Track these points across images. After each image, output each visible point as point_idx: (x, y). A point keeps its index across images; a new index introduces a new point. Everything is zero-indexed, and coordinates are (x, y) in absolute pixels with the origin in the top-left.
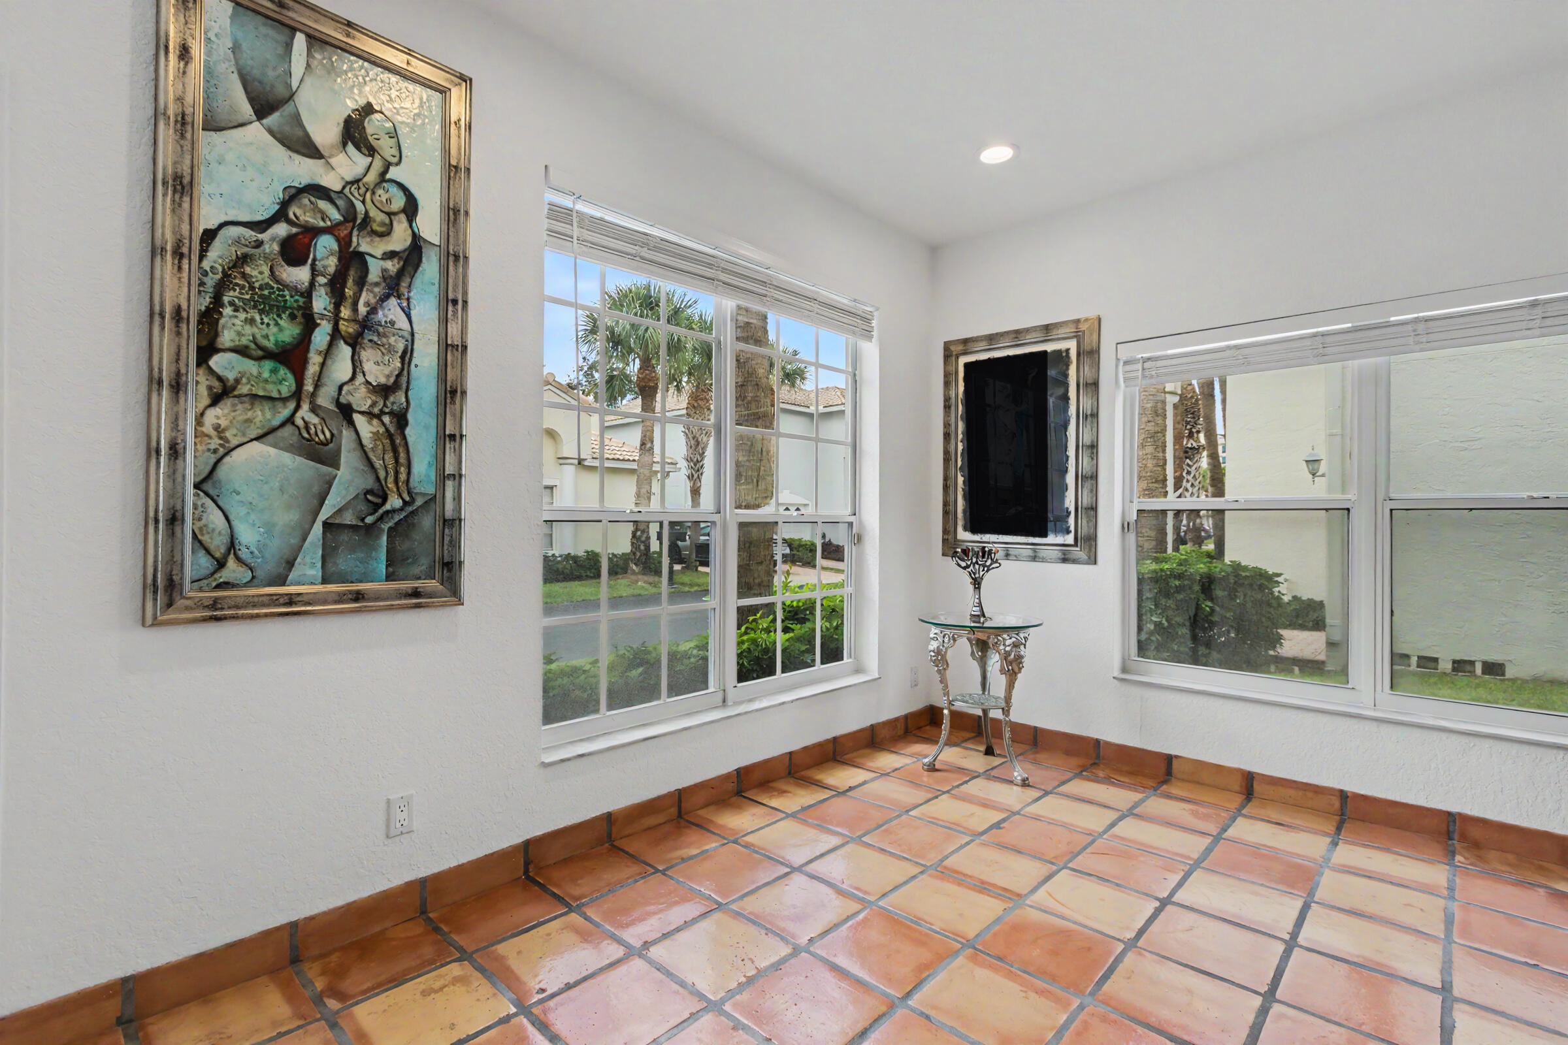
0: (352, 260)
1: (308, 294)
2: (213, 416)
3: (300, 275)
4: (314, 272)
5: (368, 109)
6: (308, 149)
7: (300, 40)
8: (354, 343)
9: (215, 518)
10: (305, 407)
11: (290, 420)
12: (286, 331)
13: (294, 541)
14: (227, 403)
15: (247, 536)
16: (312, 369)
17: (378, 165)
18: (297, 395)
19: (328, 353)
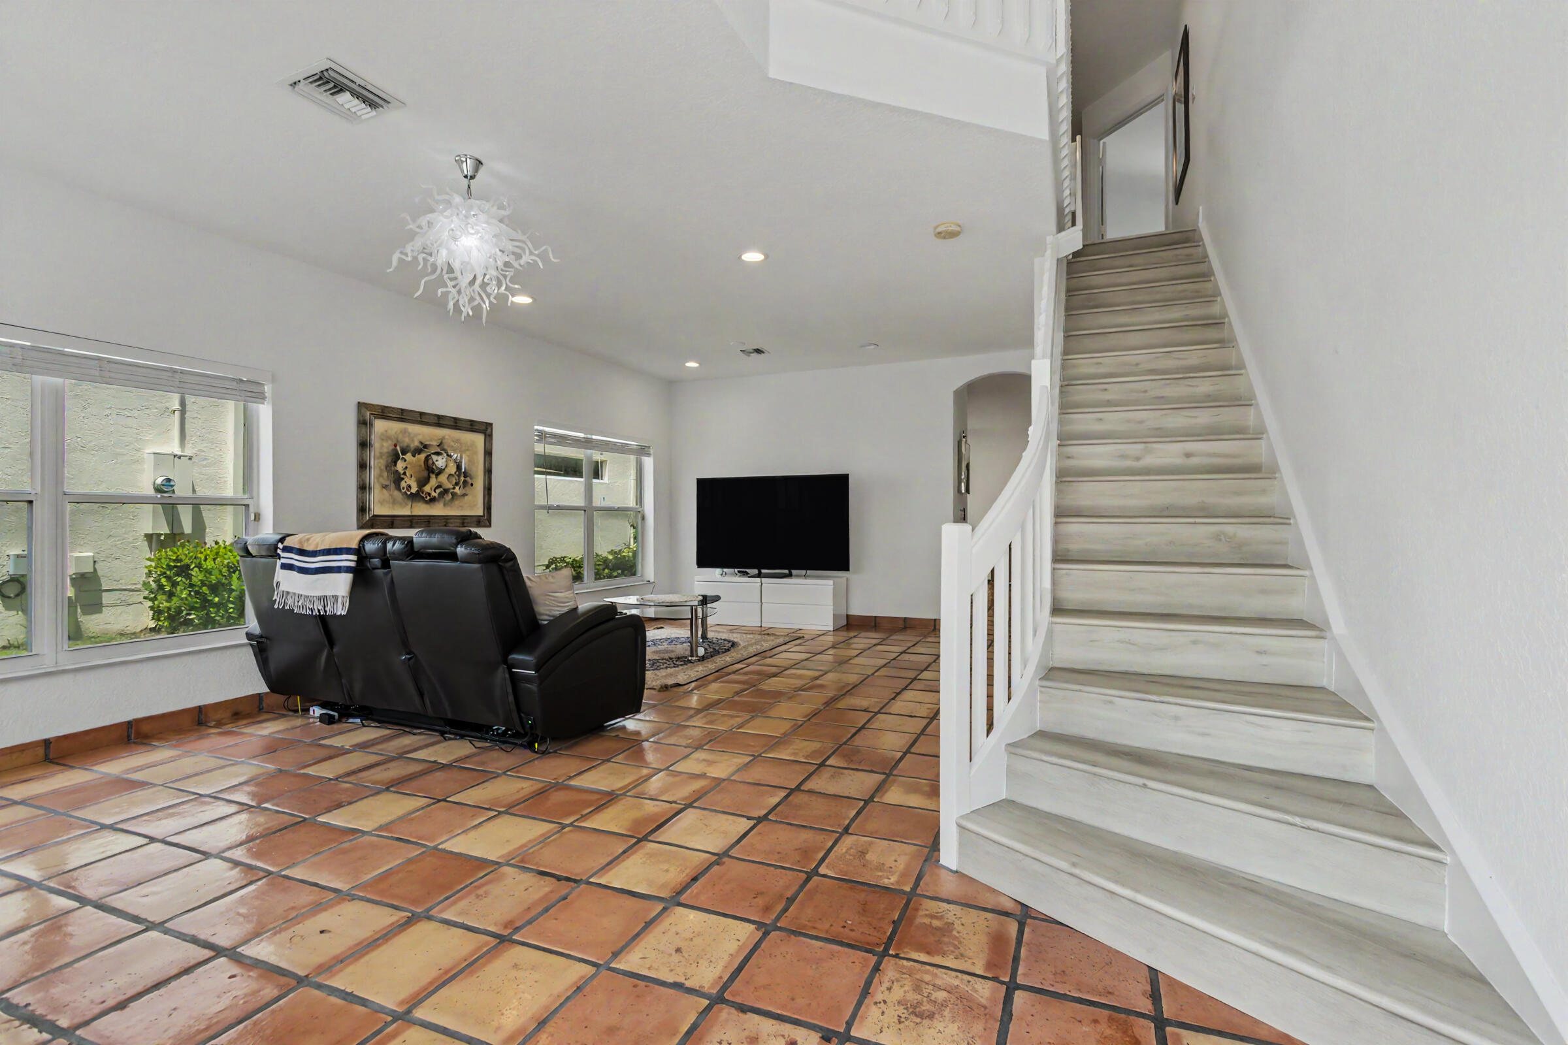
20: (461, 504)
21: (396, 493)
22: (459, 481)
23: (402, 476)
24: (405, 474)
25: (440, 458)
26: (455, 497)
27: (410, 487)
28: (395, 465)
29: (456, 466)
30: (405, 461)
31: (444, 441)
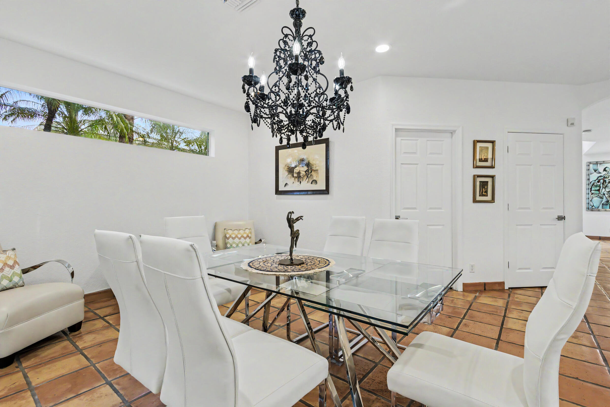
0: (605, 181)
1: (600, 185)
2: (592, 196)
3: (599, 184)
4: (601, 183)
5: (607, 167)
6: (600, 173)
7: (599, 164)
8: (605, 188)
9: (591, 203)
10: (600, 194)
11: (598, 195)
12: (598, 188)
13: (599, 205)
14: (593, 194)
15: (595, 205)
16: (600, 191)
17: (607, 172)
18: (599, 193)
19: (602, 189)
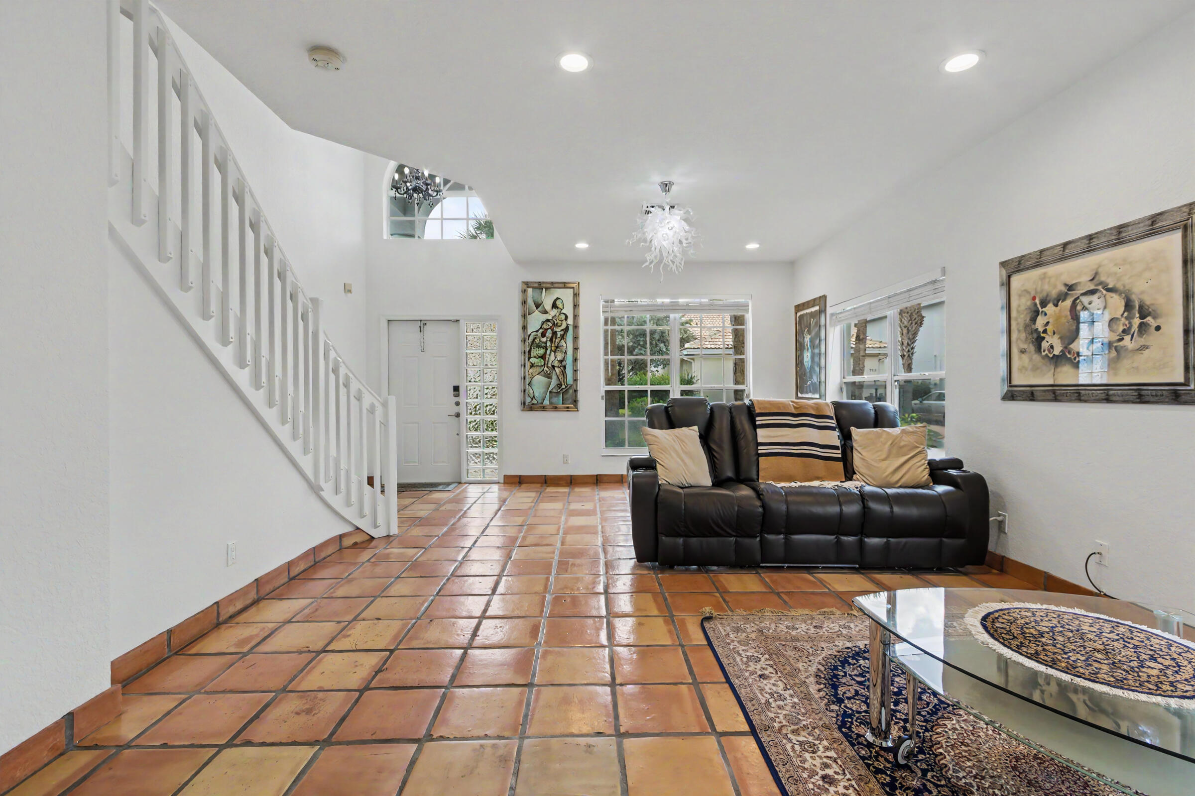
20: (1135, 365)
21: (1036, 357)
22: (1130, 328)
23: (1042, 335)
24: (1045, 331)
25: (1094, 298)
26: (1123, 354)
27: (1052, 347)
28: (1034, 324)
29: (1123, 304)
30: (1046, 314)
31: (1100, 270)
